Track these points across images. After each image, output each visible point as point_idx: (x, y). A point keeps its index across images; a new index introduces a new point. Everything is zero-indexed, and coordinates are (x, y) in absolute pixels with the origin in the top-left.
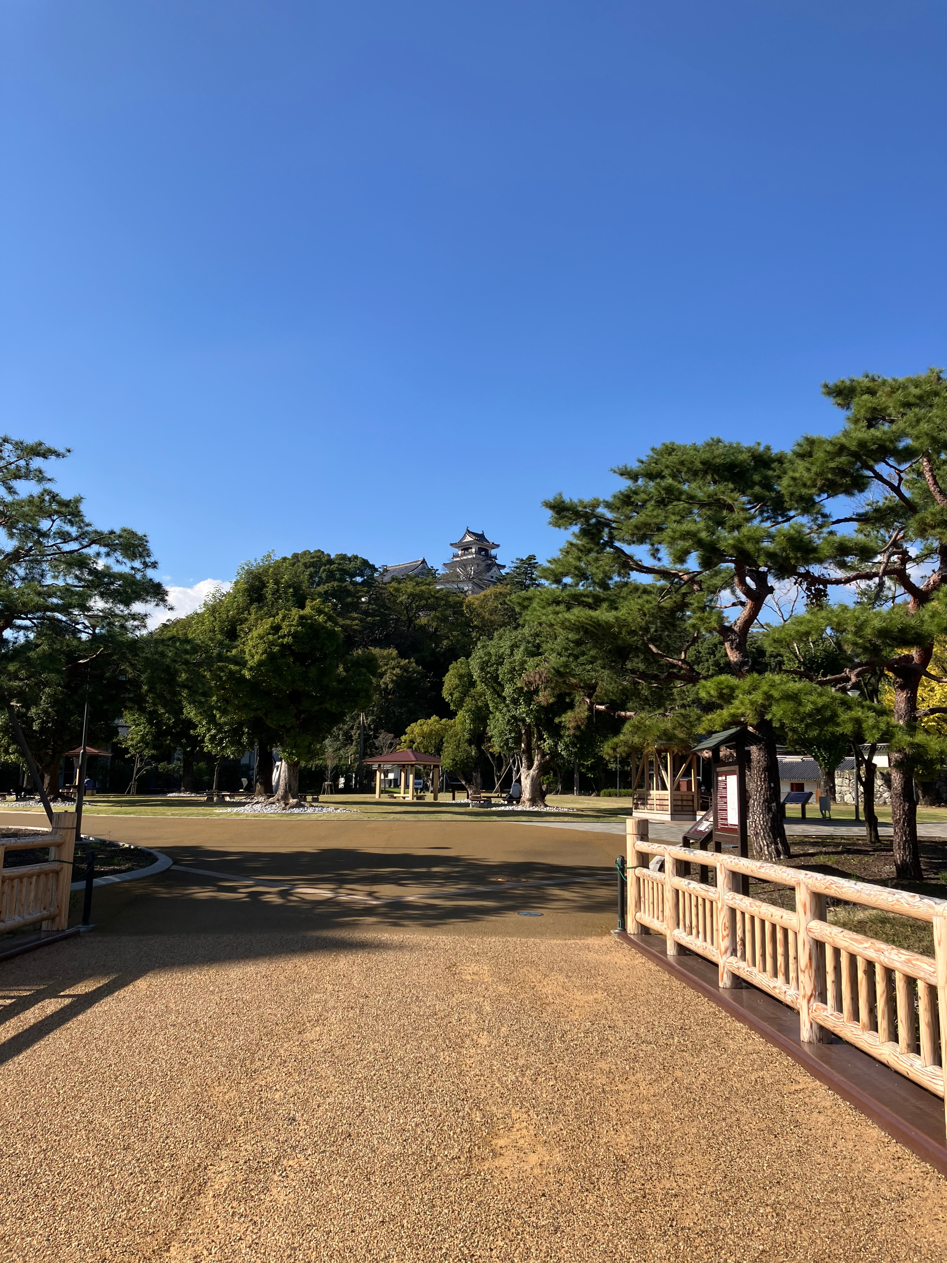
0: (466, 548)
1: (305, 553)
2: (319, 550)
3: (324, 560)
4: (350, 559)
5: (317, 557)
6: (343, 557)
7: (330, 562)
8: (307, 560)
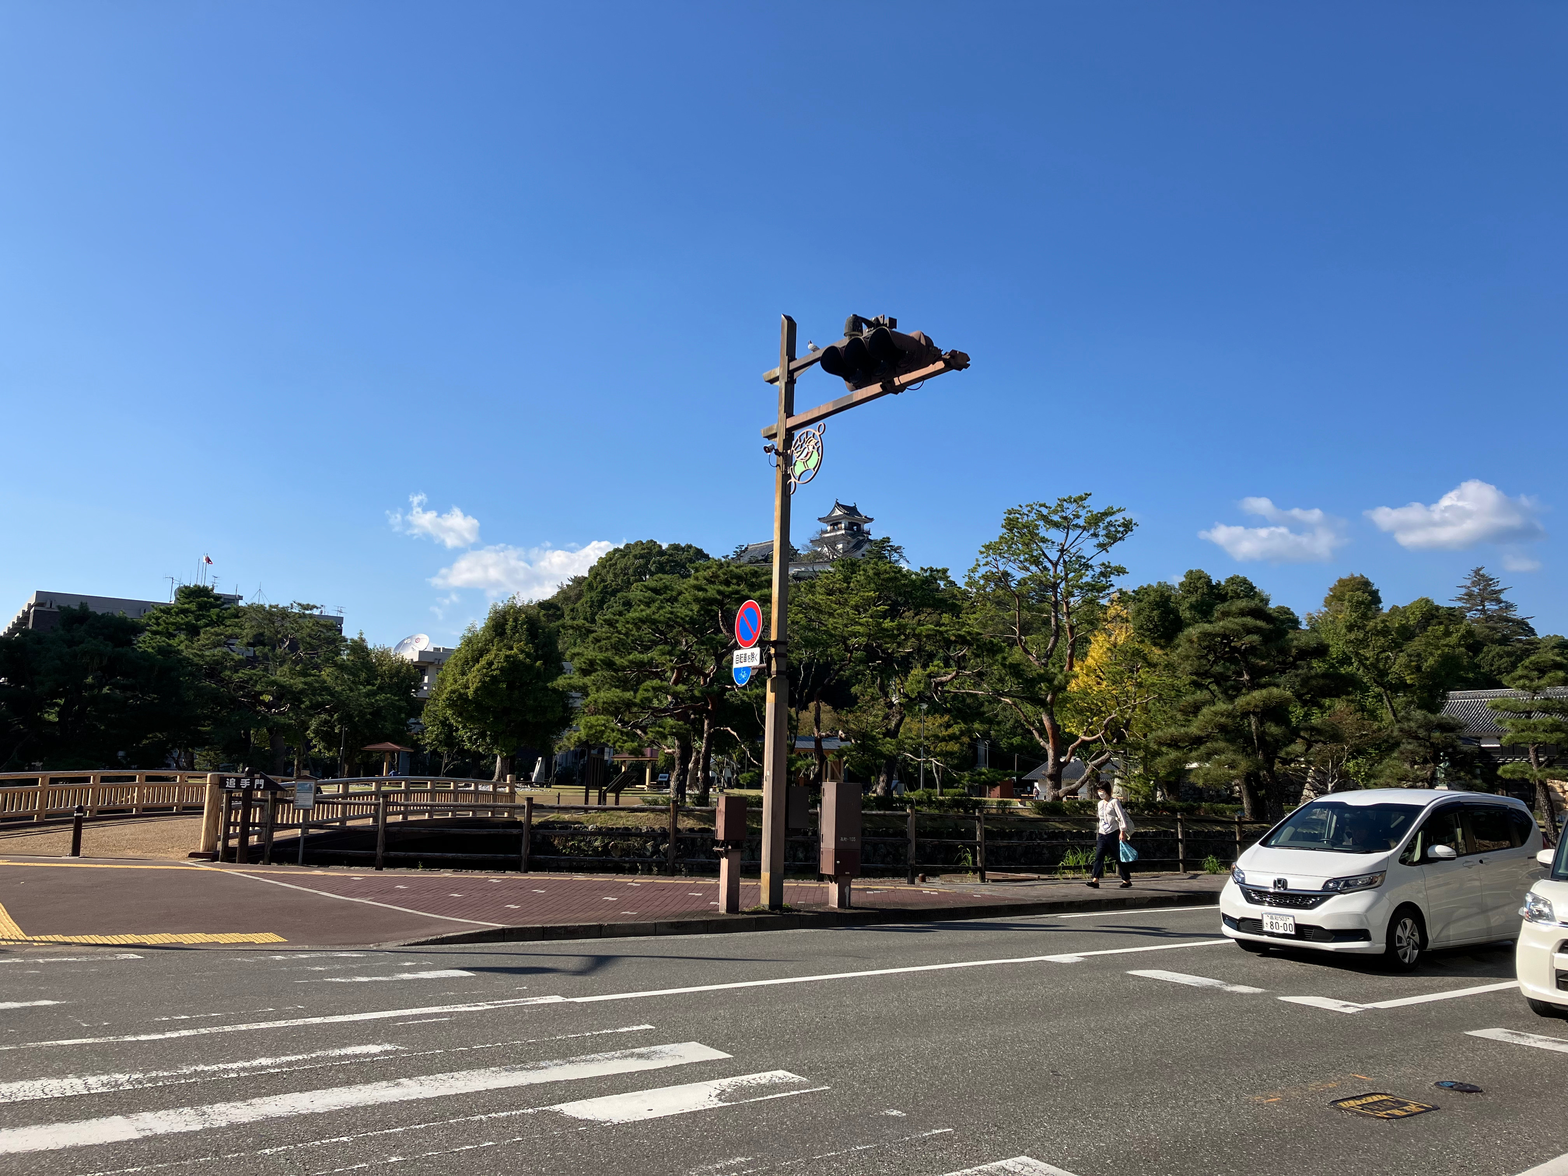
0: (835, 524)
1: (636, 544)
2: (652, 541)
3: (654, 551)
4: (683, 549)
5: (648, 548)
6: (676, 547)
7: (661, 553)
8: (638, 551)
